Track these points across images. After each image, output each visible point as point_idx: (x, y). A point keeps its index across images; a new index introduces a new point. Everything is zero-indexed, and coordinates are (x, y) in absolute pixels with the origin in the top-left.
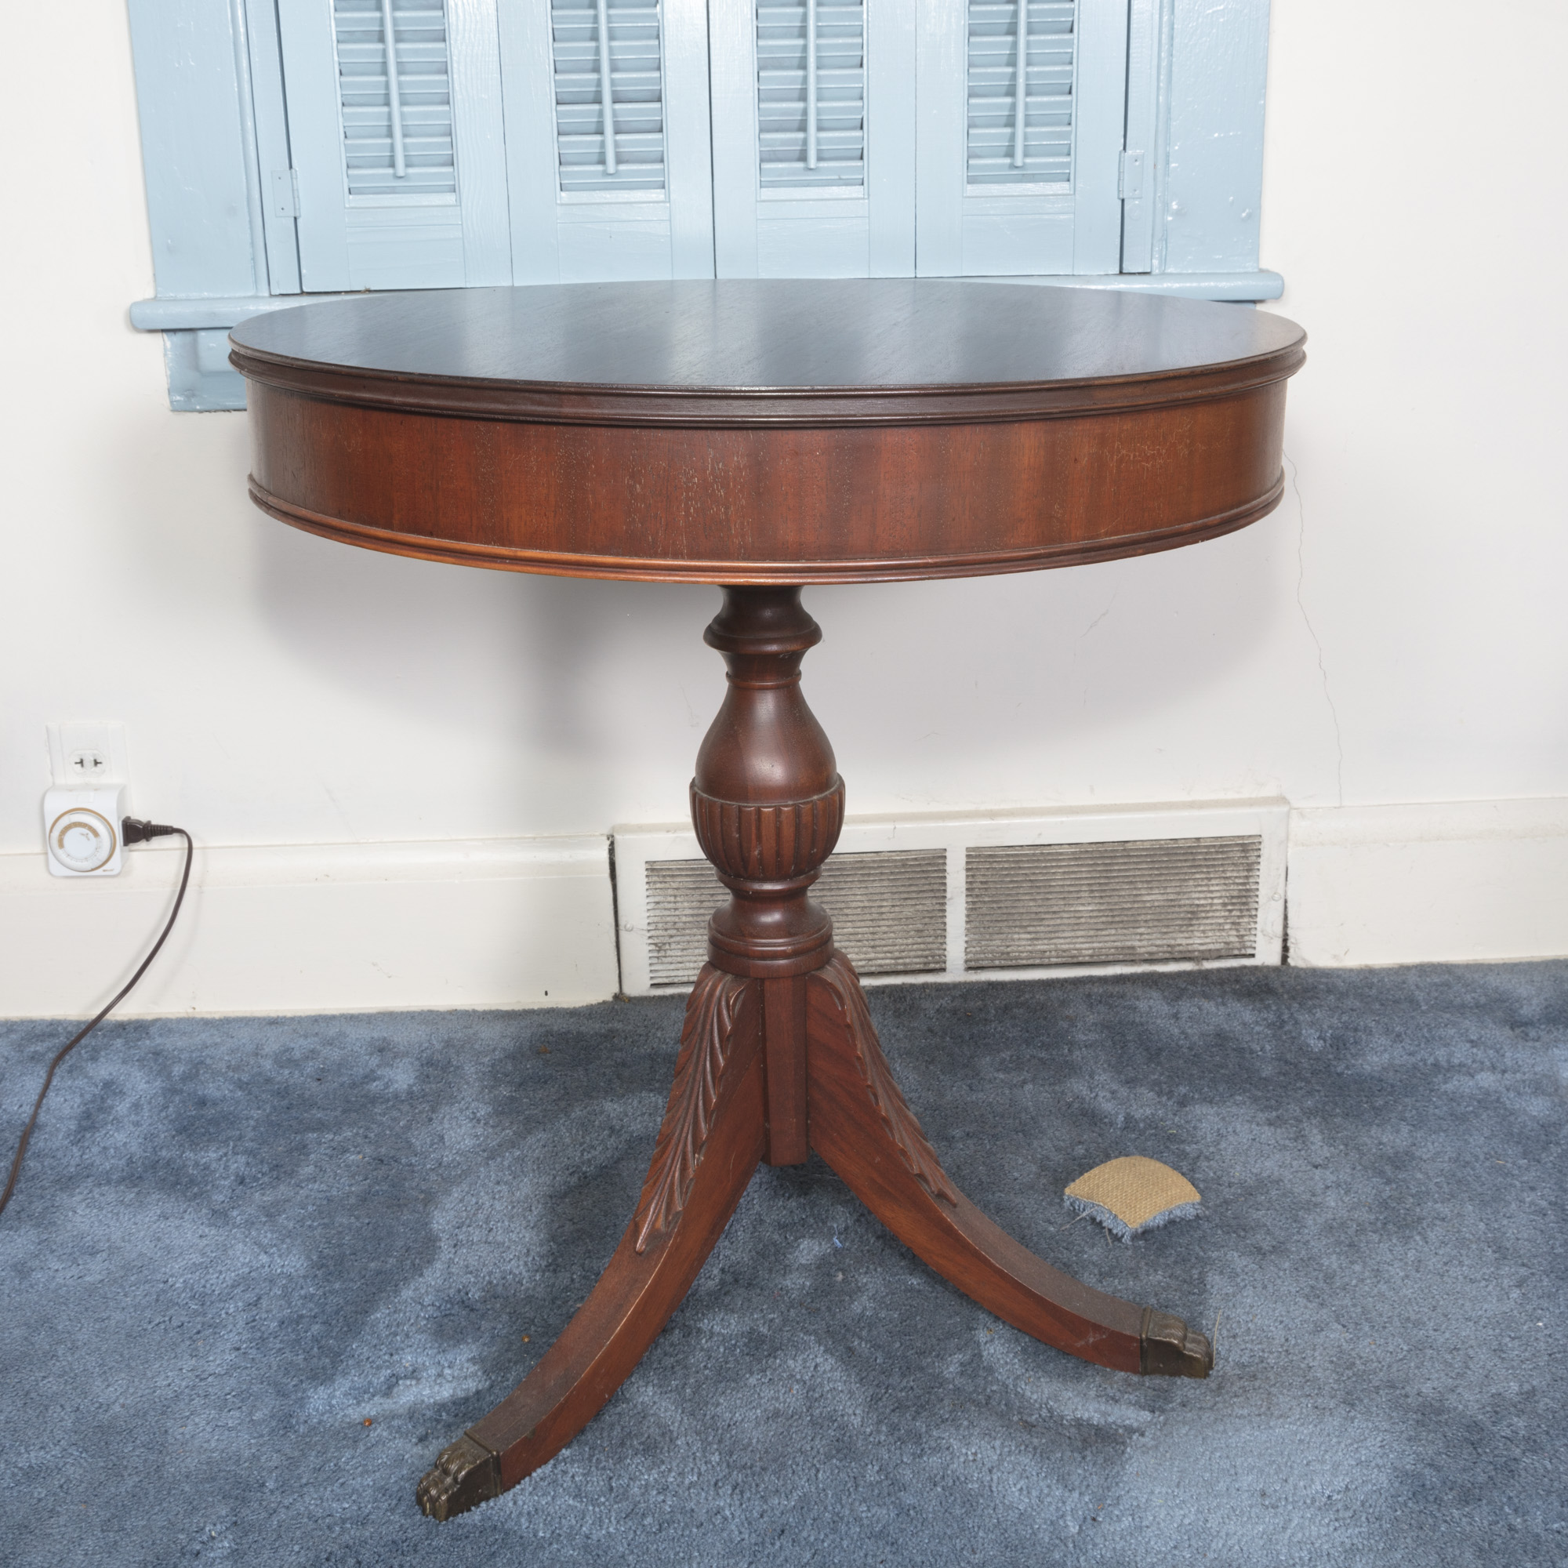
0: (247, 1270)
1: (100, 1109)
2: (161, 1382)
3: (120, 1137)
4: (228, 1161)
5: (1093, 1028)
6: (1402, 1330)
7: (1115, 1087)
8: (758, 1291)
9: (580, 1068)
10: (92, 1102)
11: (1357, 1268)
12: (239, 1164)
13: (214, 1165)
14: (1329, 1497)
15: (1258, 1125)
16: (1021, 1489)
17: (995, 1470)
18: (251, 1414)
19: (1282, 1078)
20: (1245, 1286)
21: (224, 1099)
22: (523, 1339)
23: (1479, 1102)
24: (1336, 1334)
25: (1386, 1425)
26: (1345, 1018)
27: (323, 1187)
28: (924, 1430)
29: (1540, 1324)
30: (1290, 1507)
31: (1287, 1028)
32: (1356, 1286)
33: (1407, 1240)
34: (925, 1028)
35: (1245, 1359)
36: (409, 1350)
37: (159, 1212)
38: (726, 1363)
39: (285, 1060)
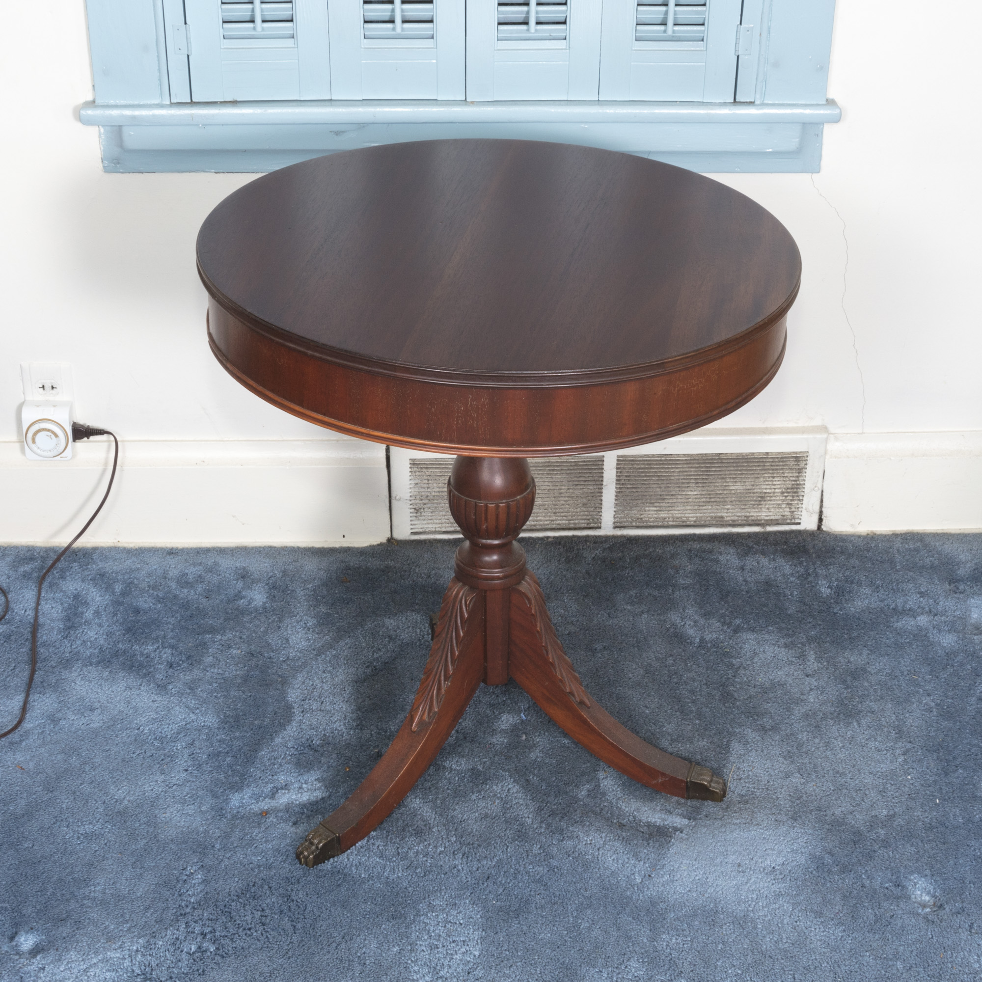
0: (184, 723)
1: (75, 614)
2: (147, 788)
3: (92, 634)
4: (160, 652)
5: (689, 575)
6: (833, 778)
7: (697, 618)
8: (478, 745)
9: (368, 594)
10: (70, 609)
11: (817, 741)
12: (167, 654)
13: (152, 655)
14: (774, 868)
15: (779, 647)
16: (614, 860)
17: (601, 849)
18: (200, 807)
19: (800, 615)
20: (751, 750)
21: (150, 609)
22: (346, 769)
23: (914, 636)
24: (796, 780)
25: (810, 831)
26: (847, 573)
27: (220, 671)
28: (565, 827)
29: (909, 777)
30: (752, 872)
31: (810, 579)
32: (813, 752)
33: (849, 724)
34: (584, 571)
35: (743, 792)
36: (282, 773)
37: (125, 685)
38: (459, 786)
39: (183, 581)
